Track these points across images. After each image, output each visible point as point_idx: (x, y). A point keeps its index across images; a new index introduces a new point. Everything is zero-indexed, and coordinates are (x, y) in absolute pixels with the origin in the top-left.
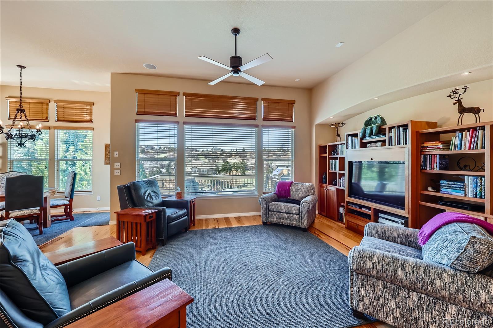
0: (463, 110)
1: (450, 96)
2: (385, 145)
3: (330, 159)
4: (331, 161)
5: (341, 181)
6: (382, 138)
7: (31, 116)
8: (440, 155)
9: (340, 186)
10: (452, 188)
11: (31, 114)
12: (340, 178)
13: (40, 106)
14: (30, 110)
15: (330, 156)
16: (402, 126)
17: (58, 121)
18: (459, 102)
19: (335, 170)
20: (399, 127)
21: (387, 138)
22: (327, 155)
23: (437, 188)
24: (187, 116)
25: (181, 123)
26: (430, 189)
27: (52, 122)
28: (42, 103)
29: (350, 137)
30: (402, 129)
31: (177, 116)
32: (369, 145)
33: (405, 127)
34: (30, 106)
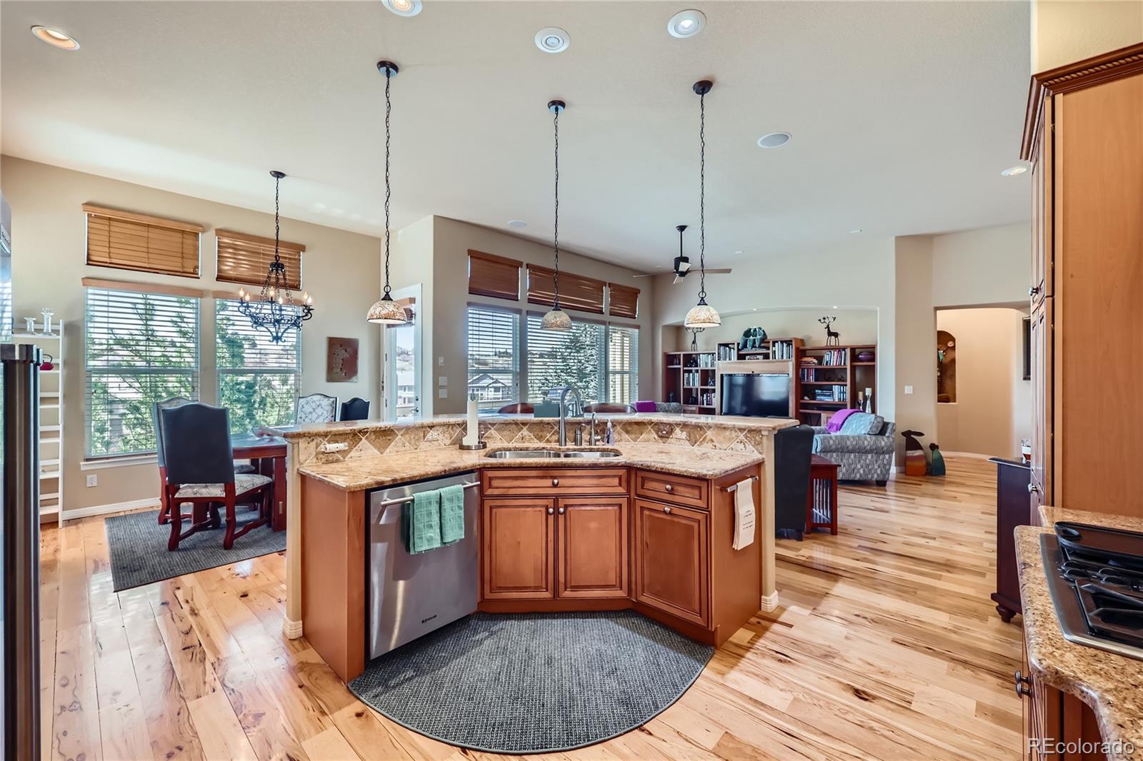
0: (830, 334)
1: (820, 320)
2: (769, 358)
3: (685, 371)
4: (686, 375)
5: (705, 398)
6: (764, 351)
7: (151, 261)
8: (815, 369)
9: (703, 404)
10: (825, 395)
11: (150, 255)
12: (702, 395)
13: (177, 238)
14: (150, 246)
15: (685, 368)
16: (786, 342)
17: (219, 278)
18: (828, 327)
19: (694, 384)
20: (782, 342)
21: (770, 352)
22: (681, 366)
23: (813, 397)
24: (530, 301)
25: (524, 313)
26: (806, 398)
27: (207, 280)
28: (183, 232)
29: (722, 348)
30: (785, 345)
31: (518, 300)
32: (747, 357)
33: (789, 343)
34: (151, 235)
